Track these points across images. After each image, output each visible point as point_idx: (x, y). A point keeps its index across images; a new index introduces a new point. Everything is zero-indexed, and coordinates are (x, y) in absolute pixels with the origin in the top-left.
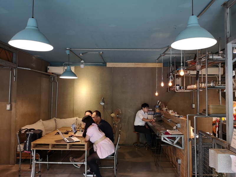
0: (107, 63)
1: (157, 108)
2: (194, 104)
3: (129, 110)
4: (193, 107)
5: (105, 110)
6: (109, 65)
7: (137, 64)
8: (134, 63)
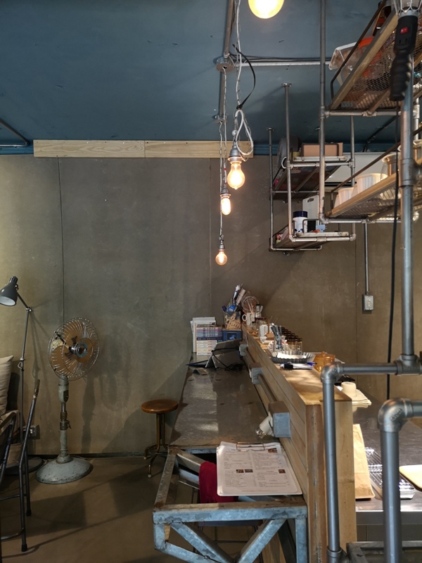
0: (35, 141)
1: (230, 314)
2: (370, 294)
3: (129, 325)
4: (367, 308)
5: (37, 324)
6: (44, 148)
7: (154, 147)
8: (142, 142)
